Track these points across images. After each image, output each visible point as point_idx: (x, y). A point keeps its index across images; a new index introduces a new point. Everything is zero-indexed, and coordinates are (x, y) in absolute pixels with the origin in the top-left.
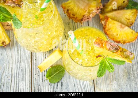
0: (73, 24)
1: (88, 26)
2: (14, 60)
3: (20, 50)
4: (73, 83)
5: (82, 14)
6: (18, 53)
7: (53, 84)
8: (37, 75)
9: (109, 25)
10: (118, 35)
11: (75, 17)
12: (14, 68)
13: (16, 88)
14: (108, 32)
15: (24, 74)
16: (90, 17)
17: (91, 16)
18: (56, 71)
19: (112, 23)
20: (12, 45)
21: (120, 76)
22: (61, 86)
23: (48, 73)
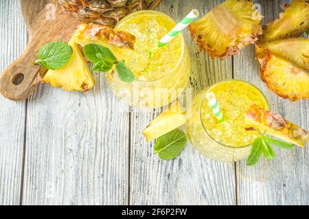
0: (205, 57)
1: (233, 78)
2: (101, 117)
3: (109, 99)
4: (200, 161)
5: (225, 46)
6: (107, 103)
7: (165, 162)
8: (138, 144)
9: (270, 67)
10: (286, 86)
11: (213, 50)
12: (100, 129)
13: (104, 164)
14: (267, 79)
15: (117, 141)
16: (238, 48)
17: (240, 46)
18: (172, 140)
19: (277, 63)
20: (96, 89)
21: (282, 156)
22: (179, 165)
23: (158, 143)
